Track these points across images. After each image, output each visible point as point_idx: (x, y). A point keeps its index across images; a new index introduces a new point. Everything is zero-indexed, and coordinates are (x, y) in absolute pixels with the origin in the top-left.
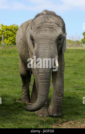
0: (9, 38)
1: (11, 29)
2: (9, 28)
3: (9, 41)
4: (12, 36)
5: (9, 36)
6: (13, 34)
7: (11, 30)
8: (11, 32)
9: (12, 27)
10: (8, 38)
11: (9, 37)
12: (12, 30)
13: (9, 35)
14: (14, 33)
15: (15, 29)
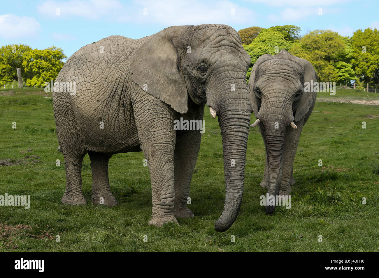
0: (42, 75)
1: (46, 57)
2: (43, 55)
3: (42, 80)
4: (47, 71)
5: (41, 70)
6: (51, 66)
7: (46, 59)
8: (48, 62)
9: (48, 52)
10: (40, 74)
11: (43, 71)
12: (49, 57)
13: (42, 68)
14: (52, 64)
15: (54, 56)
